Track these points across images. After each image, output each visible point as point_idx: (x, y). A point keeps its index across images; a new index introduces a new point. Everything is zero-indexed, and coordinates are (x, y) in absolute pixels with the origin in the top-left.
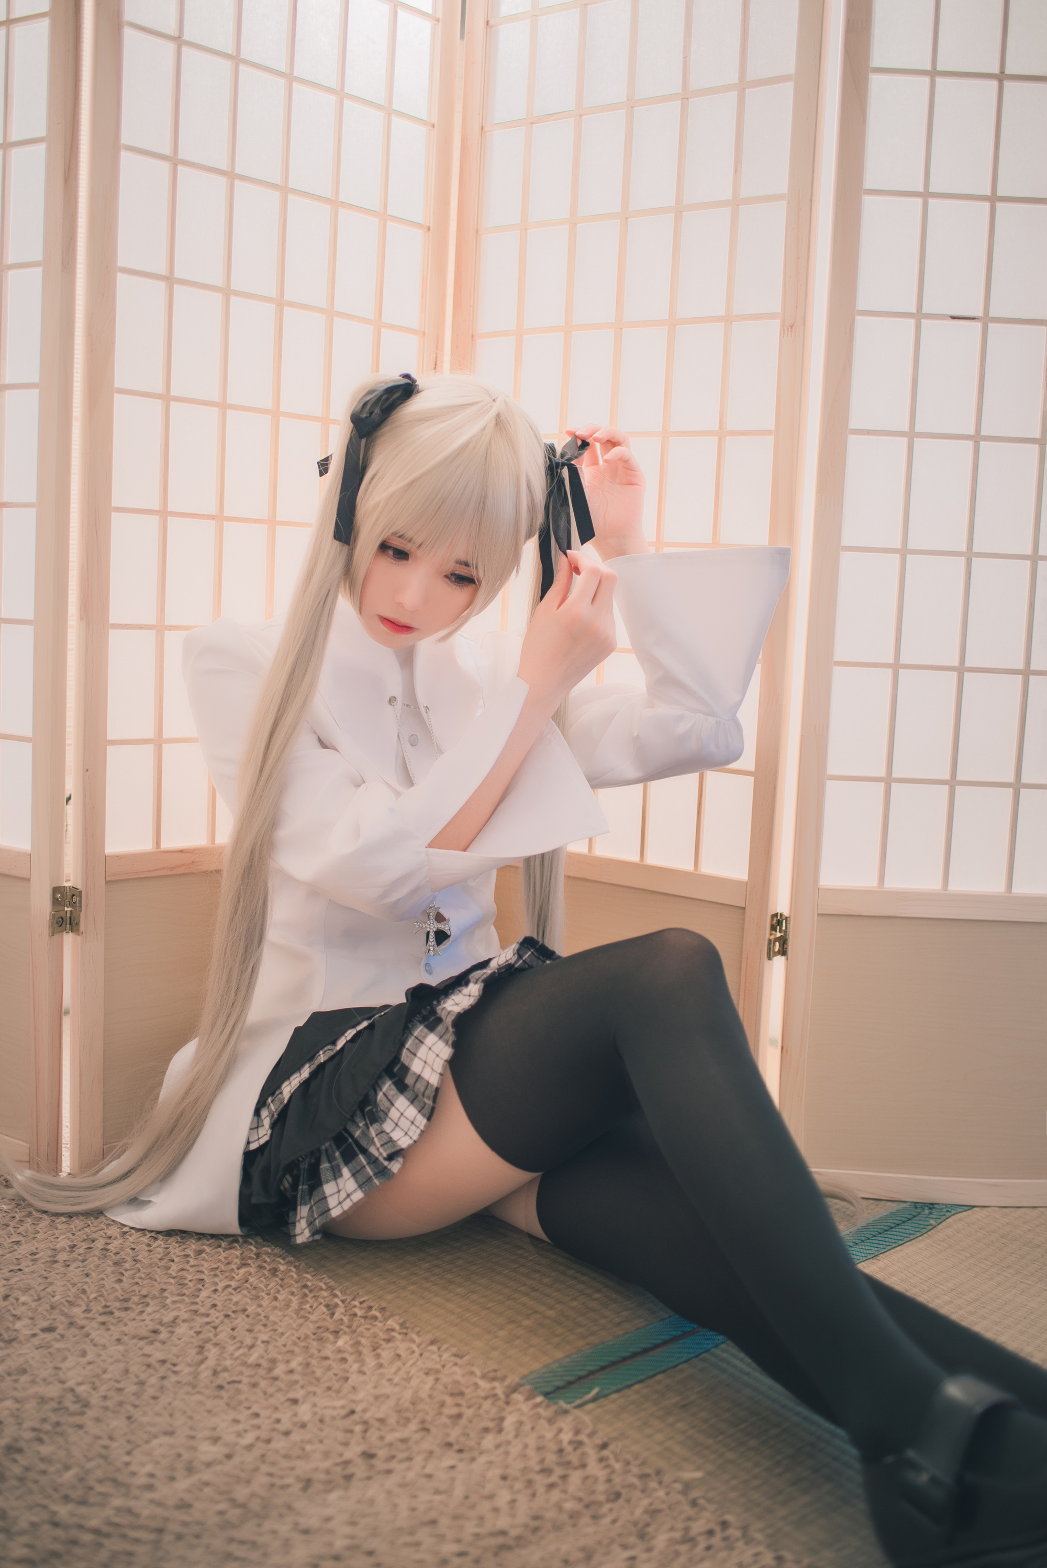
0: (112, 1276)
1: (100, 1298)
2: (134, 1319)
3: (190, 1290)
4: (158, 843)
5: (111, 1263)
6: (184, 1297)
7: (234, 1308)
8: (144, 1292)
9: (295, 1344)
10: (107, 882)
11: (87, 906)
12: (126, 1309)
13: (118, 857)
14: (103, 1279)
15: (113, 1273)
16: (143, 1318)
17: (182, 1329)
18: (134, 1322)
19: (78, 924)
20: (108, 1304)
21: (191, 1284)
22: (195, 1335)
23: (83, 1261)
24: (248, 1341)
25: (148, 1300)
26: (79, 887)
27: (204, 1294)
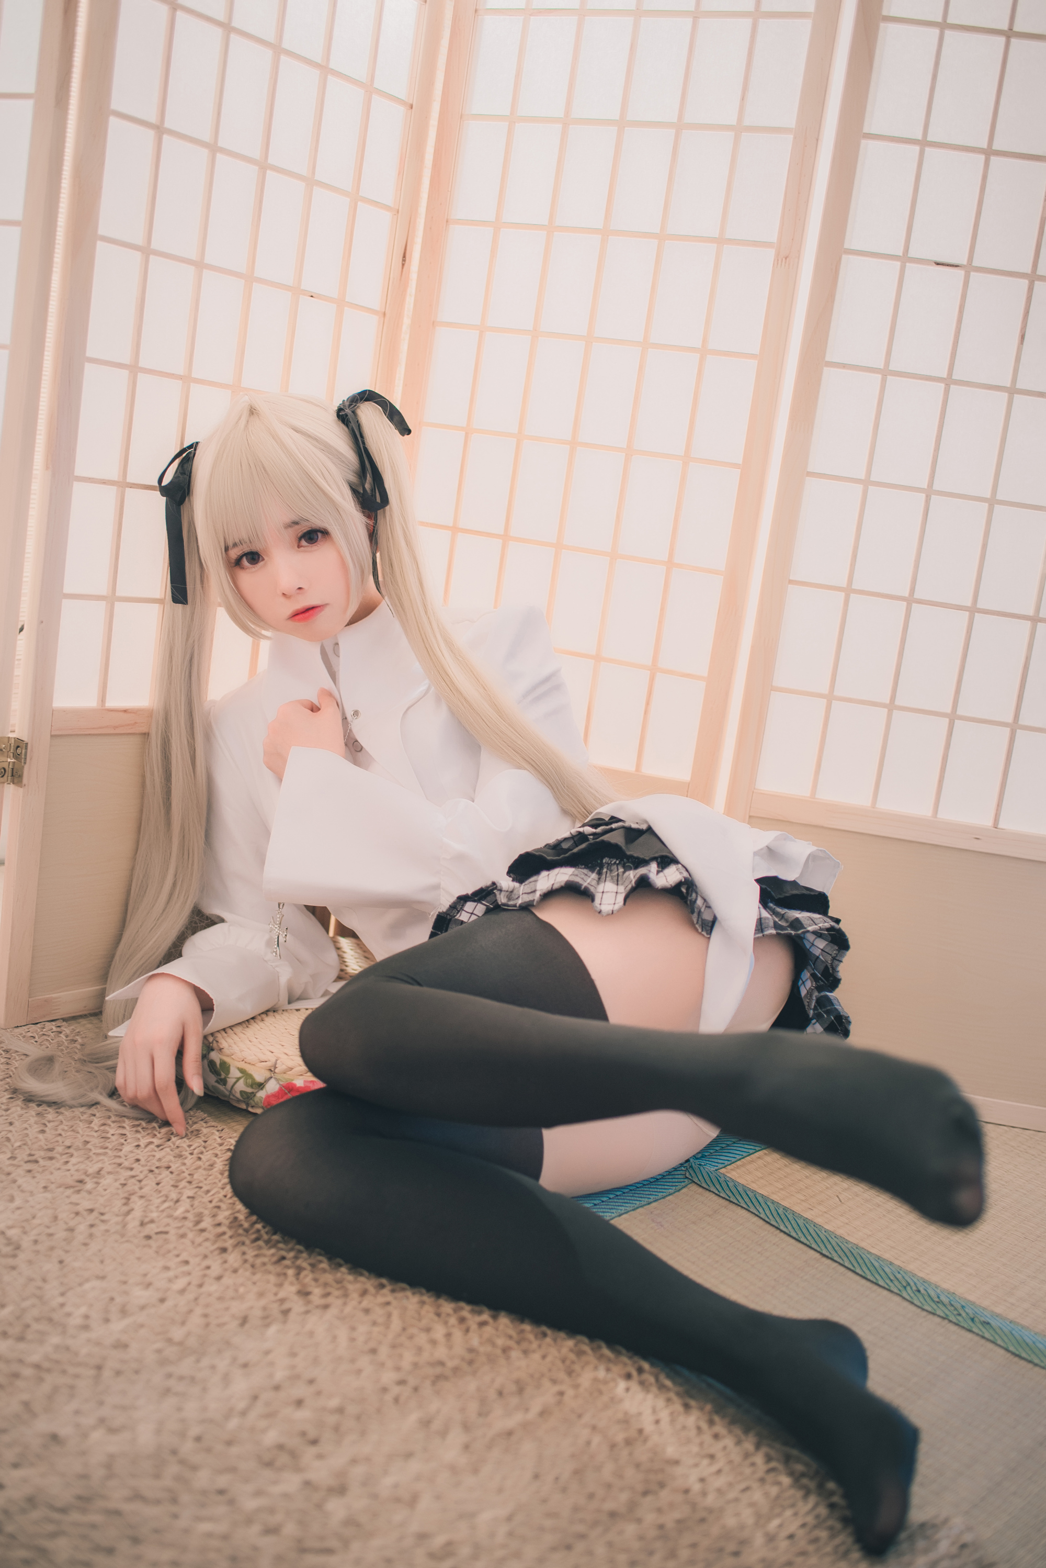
0: (36, 1126)
1: (25, 1147)
2: (59, 1169)
3: (113, 1144)
4: (103, 700)
5: (34, 1113)
6: (106, 1150)
7: (158, 1164)
8: (68, 1143)
9: (221, 1201)
10: (52, 736)
11: (31, 759)
12: (51, 1158)
13: (65, 711)
14: (26, 1129)
15: (36, 1123)
16: (68, 1168)
17: (107, 1181)
18: (59, 1171)
19: (21, 776)
20: (33, 1152)
21: (113, 1138)
22: (120, 1187)
23: (7, 1110)
24: (174, 1196)
25: (71, 1150)
26: (25, 739)
27: (127, 1148)
